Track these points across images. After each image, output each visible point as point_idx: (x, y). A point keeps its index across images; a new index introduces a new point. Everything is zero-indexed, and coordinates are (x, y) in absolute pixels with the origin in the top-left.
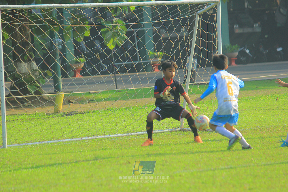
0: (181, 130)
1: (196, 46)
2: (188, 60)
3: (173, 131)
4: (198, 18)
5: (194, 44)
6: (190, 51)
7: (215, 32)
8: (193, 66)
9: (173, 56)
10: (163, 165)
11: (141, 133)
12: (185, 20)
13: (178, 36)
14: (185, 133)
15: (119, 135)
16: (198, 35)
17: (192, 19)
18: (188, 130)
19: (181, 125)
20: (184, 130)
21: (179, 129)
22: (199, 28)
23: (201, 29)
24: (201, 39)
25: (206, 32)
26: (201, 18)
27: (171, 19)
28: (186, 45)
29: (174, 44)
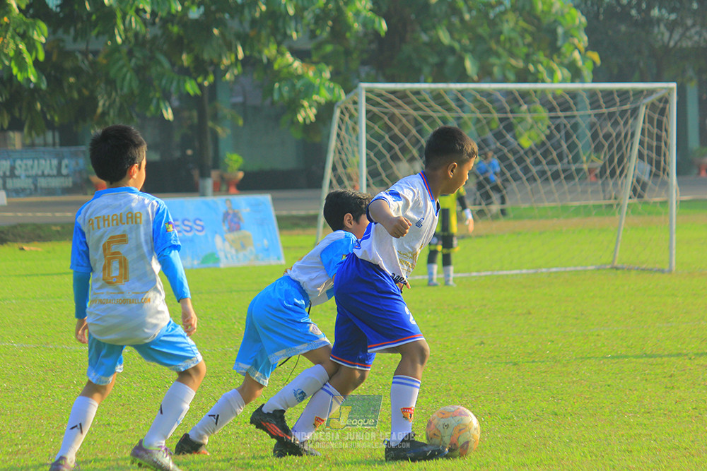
0: (612, 268)
1: (639, 151)
3: (602, 269)
4: (643, 111)
5: (636, 146)
7: (666, 131)
8: (633, 177)
10: (577, 319)
11: (554, 270)
12: (623, 113)
14: (619, 272)
15: (524, 271)
16: (643, 133)
17: (635, 112)
18: (623, 268)
19: (613, 261)
20: (617, 269)
21: (609, 267)
22: (644, 122)
23: (647, 125)
24: (646, 139)
25: (653, 127)
26: (648, 110)
27: (604, 110)
28: (624, 147)
29: (606, 145)
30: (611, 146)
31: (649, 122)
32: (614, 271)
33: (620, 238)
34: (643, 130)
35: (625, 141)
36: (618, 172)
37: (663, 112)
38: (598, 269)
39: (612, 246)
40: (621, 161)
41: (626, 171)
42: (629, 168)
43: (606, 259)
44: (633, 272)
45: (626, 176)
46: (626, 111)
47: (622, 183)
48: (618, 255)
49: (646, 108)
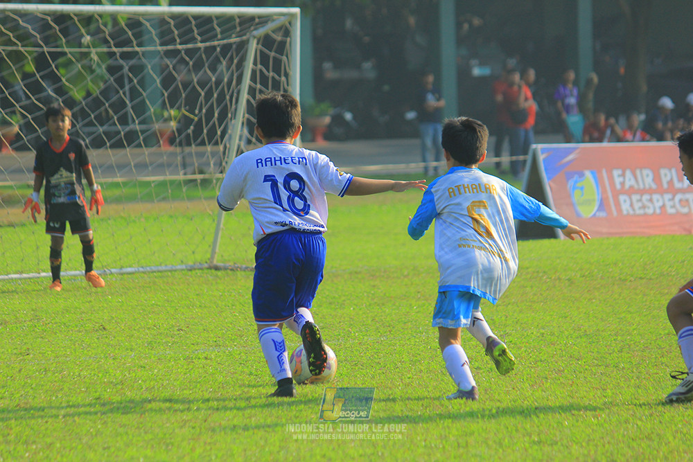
0: (210, 268)
1: (248, 101)
2: (230, 127)
3: (195, 269)
4: (253, 47)
5: (244, 96)
6: (236, 109)
7: (287, 75)
8: (240, 140)
9: (200, 119)
11: (129, 270)
12: (226, 49)
13: (211, 79)
14: (219, 273)
16: (253, 79)
17: (242, 46)
18: (225, 269)
19: (212, 257)
20: (217, 268)
21: (206, 265)
22: (255, 63)
23: (259, 66)
24: (259, 86)
25: (269, 72)
26: (260, 46)
27: (200, 45)
28: (228, 97)
29: (203, 94)
30: (209, 95)
31: (261, 64)
32: (213, 271)
33: (222, 226)
34: (254, 72)
35: (229, 89)
36: (219, 133)
37: (282, 48)
38: (190, 270)
39: (210, 239)
40: (223, 116)
41: (229, 131)
42: (233, 126)
43: (202, 255)
44: (239, 273)
45: (230, 138)
46: (230, 45)
47: (225, 147)
48: (217, 250)
49: (258, 43)
